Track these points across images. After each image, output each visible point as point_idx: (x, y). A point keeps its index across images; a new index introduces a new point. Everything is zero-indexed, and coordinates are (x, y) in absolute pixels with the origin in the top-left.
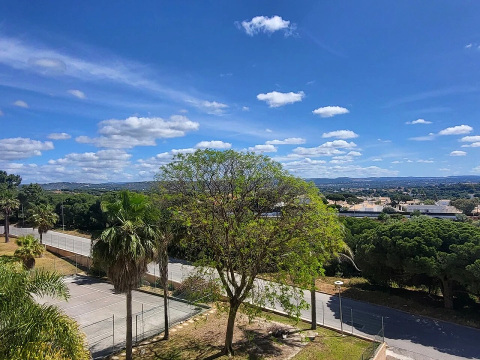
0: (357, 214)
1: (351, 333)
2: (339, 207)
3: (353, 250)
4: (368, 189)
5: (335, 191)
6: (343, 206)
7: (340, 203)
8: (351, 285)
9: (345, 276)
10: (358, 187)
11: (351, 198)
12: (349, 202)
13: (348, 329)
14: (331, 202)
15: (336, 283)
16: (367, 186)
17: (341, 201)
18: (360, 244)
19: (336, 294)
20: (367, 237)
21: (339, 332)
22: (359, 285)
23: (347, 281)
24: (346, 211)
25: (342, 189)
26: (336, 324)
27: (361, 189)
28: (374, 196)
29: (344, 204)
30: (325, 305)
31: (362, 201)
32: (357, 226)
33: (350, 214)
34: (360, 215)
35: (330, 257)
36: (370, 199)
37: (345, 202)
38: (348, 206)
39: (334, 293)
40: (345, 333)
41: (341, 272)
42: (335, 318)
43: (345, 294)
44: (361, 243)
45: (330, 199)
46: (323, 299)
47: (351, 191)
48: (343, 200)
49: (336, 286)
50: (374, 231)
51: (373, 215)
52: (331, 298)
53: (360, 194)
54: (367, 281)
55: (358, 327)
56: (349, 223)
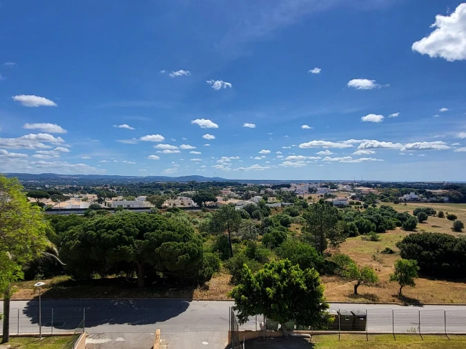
0: (63, 212)
1: (50, 333)
2: (41, 205)
3: (58, 247)
4: (75, 186)
5: (38, 188)
6: (46, 204)
7: (43, 201)
8: (53, 285)
9: (46, 277)
10: (64, 184)
11: (56, 195)
12: (54, 200)
13: (47, 330)
14: (33, 200)
15: (36, 285)
16: (74, 184)
17: (44, 199)
18: (65, 242)
19: (35, 297)
20: (73, 233)
21: (36, 336)
22: (61, 284)
23: (48, 281)
24: (49, 209)
25: (47, 186)
26: (34, 330)
27: (68, 186)
28: (82, 193)
29: (48, 202)
30: (21, 312)
31: (68, 198)
32: (62, 224)
33: (55, 212)
34: (66, 212)
35: (32, 258)
36: (77, 196)
37: (50, 200)
38: (53, 204)
39: (32, 297)
40: (43, 336)
41: (41, 273)
42: (32, 323)
43: (45, 296)
44: (66, 240)
45: (32, 196)
46: (18, 306)
47: (57, 188)
48: (47, 198)
49: (36, 288)
50: (80, 227)
51: (80, 212)
52: (28, 304)
53: (67, 191)
54: (70, 277)
55: (57, 326)
56: (54, 221)
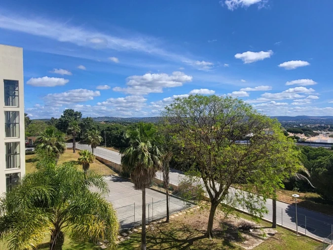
0: (313, 145)
1: (304, 234)
2: (297, 138)
3: (309, 171)
4: (323, 125)
5: (295, 126)
6: (301, 138)
7: (299, 135)
8: (306, 198)
9: (301, 190)
10: (314, 123)
11: (308, 132)
12: (306, 135)
13: (302, 231)
14: (291, 135)
15: (293, 195)
16: (322, 123)
17: (299, 134)
19: (293, 203)
20: (321, 162)
21: (294, 232)
22: (312, 199)
23: (302, 195)
24: (303, 142)
25: (301, 125)
26: (293, 226)
27: (317, 125)
28: (329, 130)
29: (302, 136)
30: (284, 211)
31: (318, 134)
32: (313, 154)
33: (307, 144)
34: (316, 145)
35: (289, 176)
36: (325, 133)
37: (303, 135)
38: (306, 138)
39: (291, 203)
40: (299, 234)
41: (298, 187)
42: (292, 221)
43: (300, 204)
44: (315, 166)
45: (290, 132)
46: (282, 206)
47: (309, 126)
48: (301, 133)
49: (293, 197)
50: (327, 158)
51: (327, 145)
52: (289, 206)
53: (316, 128)
54: (320, 196)
55: (310, 229)
56: (306, 151)
